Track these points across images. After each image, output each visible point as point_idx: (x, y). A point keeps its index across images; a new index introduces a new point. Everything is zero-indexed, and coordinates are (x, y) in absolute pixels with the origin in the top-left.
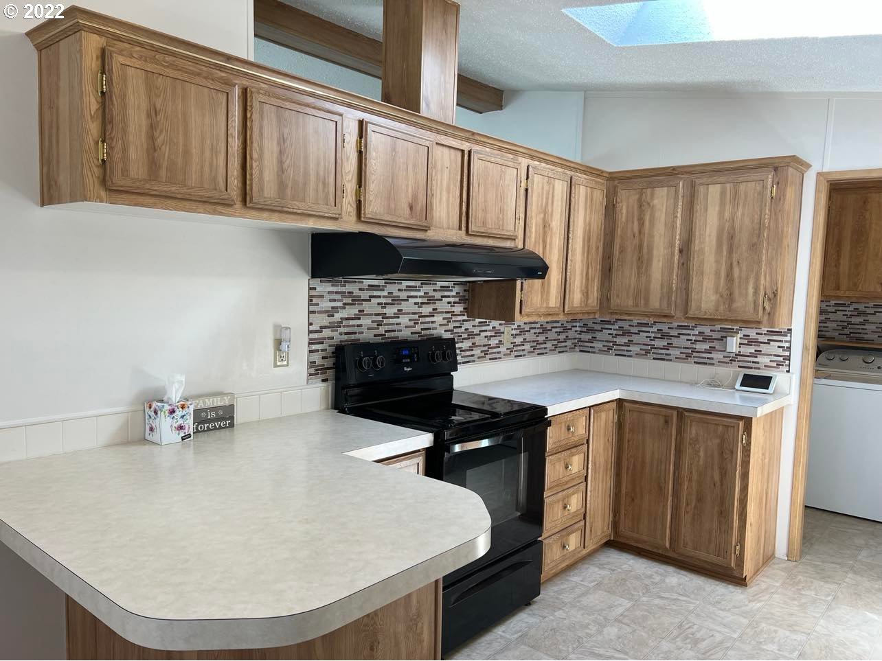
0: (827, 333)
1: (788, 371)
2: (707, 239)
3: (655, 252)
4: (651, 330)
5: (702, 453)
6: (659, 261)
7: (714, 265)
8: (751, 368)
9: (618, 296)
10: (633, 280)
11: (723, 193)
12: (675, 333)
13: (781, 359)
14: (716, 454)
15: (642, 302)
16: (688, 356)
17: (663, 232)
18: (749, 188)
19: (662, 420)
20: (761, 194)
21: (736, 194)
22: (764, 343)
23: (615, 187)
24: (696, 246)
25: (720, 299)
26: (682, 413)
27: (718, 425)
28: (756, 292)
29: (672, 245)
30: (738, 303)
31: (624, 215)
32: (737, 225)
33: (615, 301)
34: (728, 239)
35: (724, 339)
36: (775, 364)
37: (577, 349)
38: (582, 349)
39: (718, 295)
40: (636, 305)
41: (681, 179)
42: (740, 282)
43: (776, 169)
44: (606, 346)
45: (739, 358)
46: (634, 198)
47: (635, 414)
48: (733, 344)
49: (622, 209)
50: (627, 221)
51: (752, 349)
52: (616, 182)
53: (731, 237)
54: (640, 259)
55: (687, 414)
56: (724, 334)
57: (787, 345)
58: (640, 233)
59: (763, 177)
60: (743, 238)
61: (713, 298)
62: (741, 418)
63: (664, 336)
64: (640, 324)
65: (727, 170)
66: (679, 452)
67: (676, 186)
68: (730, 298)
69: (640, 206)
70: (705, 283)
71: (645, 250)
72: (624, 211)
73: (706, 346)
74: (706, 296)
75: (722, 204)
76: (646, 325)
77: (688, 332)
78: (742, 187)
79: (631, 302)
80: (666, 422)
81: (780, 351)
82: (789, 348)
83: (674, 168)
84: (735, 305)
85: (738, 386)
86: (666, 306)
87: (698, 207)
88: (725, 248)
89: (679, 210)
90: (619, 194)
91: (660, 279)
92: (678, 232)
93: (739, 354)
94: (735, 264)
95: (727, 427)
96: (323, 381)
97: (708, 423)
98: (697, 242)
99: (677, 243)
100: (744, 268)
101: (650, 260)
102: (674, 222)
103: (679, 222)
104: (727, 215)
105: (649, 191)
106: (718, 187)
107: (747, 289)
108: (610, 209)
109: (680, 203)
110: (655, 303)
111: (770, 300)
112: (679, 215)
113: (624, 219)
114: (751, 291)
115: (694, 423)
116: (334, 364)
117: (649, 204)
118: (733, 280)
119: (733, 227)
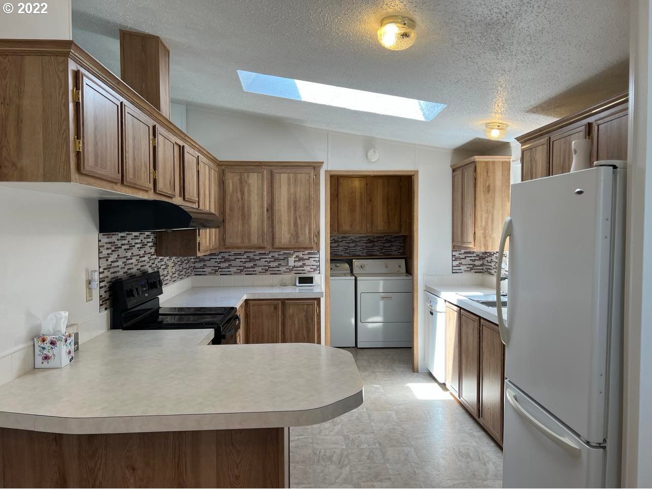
0: (356, 253)
1: (319, 273)
2: (282, 204)
3: (252, 211)
4: (243, 257)
5: (296, 322)
6: (255, 216)
7: (287, 218)
8: (301, 273)
9: (230, 237)
10: (240, 227)
11: (289, 179)
12: (257, 257)
13: (315, 267)
14: (304, 322)
15: (247, 240)
16: (266, 270)
17: (256, 199)
18: (302, 177)
19: (273, 308)
20: (309, 180)
21: (296, 179)
22: (307, 259)
23: (223, 171)
24: (276, 207)
25: (292, 237)
26: (283, 301)
27: (304, 305)
28: (310, 233)
29: (262, 207)
30: (301, 239)
31: (231, 188)
32: (298, 197)
33: (229, 241)
34: (294, 204)
35: (286, 259)
36: (312, 270)
37: (193, 273)
38: (196, 273)
39: (290, 235)
40: (243, 242)
41: (265, 169)
42: (301, 227)
43: (314, 168)
44: (213, 270)
45: (295, 269)
46: (236, 178)
47: (256, 306)
48: (291, 261)
49: (229, 184)
50: (233, 192)
51: (300, 263)
52: (223, 167)
53: (295, 203)
54: (243, 215)
55: (286, 301)
56: (286, 256)
57: (318, 259)
58: (242, 199)
59: (309, 172)
60: (301, 204)
61: (288, 236)
62: (315, 299)
63: (251, 260)
64: (235, 254)
65: (290, 166)
66: (284, 324)
67: (262, 173)
68: (297, 236)
69: (241, 183)
70: (283, 228)
71: (246, 209)
72: (231, 185)
73: (276, 264)
74: (284, 235)
75: (289, 184)
76: (240, 254)
77: (265, 257)
78: (299, 176)
79: (239, 241)
80: (275, 308)
81: (315, 263)
82: (319, 261)
83: (260, 162)
84: (300, 240)
85: (297, 284)
86: (261, 242)
87: (276, 185)
88: (292, 209)
89: (265, 187)
90: (226, 175)
91: (257, 226)
92: (265, 199)
93: (294, 267)
94: (298, 217)
95: (309, 305)
96: (106, 309)
97: (299, 305)
98: (277, 205)
99: (265, 205)
100: (303, 220)
101: (249, 215)
102: (262, 194)
103: (265, 193)
104: (292, 191)
105: (246, 174)
106: (286, 175)
107: (305, 231)
108: (222, 184)
109: (265, 183)
110: (255, 240)
111: (316, 236)
112: (265, 190)
113: (231, 190)
114: (307, 232)
115: (291, 306)
116: (110, 296)
117: (246, 182)
118: (298, 226)
119: (296, 197)
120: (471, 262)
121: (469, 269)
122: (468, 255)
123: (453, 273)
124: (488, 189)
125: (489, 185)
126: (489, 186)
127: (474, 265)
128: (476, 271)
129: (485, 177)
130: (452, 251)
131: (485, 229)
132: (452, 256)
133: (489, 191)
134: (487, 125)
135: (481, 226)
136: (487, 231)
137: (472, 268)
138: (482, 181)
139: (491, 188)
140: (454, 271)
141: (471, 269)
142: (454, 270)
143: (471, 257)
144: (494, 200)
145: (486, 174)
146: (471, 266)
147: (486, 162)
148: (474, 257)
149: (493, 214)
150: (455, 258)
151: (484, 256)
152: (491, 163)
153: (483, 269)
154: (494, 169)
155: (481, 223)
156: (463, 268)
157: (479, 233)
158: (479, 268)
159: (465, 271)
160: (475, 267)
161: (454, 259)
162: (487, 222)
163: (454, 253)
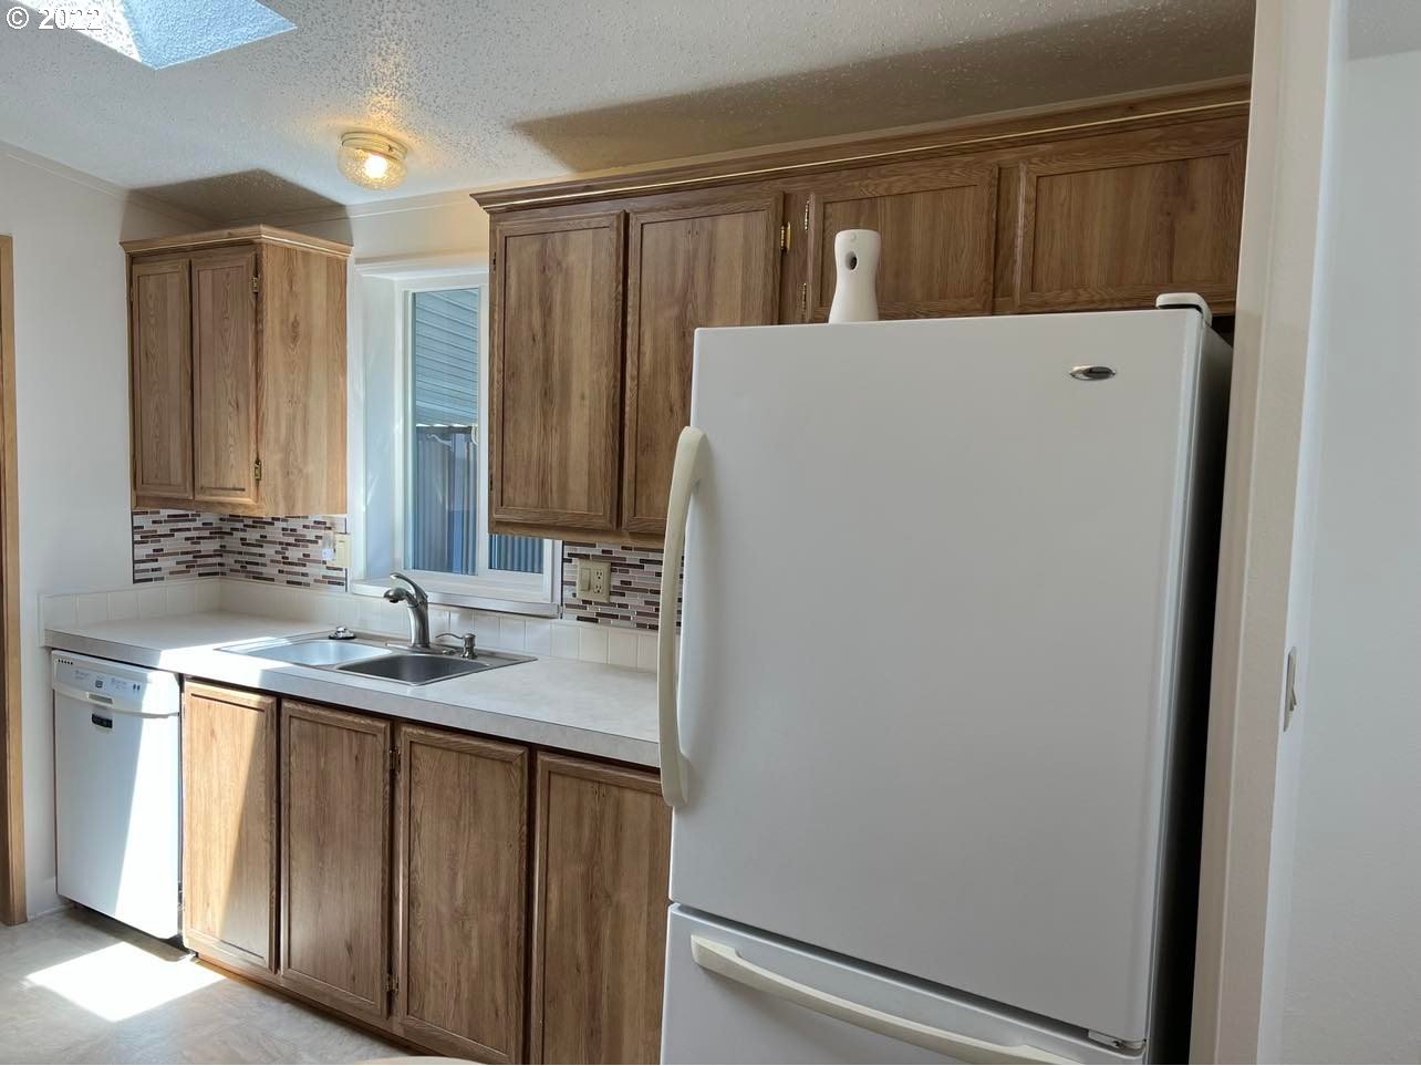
120: (188, 546)
121: (183, 567)
122: (181, 525)
123: (135, 581)
124: (294, 333)
125: (295, 320)
126: (295, 325)
127: (197, 555)
128: (202, 570)
129: (285, 294)
130: (133, 514)
131: (287, 450)
132: (134, 528)
133: (295, 339)
134: (347, 136)
135: (277, 440)
136: (292, 457)
137: (192, 564)
138: (277, 304)
139: (301, 329)
140: (138, 576)
141: (190, 566)
142: (138, 571)
143: (189, 529)
144: (308, 368)
145: (286, 287)
146: (190, 557)
147: (288, 251)
148: (195, 529)
149: (305, 407)
150: (141, 536)
151: (227, 527)
152: (300, 256)
153: (221, 564)
154: (308, 276)
155: (274, 431)
156: (166, 564)
157: (271, 461)
158: (210, 560)
159: (171, 573)
160: (200, 561)
161: (137, 538)
162: (291, 429)
163: (139, 520)
